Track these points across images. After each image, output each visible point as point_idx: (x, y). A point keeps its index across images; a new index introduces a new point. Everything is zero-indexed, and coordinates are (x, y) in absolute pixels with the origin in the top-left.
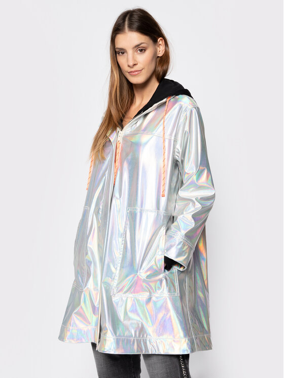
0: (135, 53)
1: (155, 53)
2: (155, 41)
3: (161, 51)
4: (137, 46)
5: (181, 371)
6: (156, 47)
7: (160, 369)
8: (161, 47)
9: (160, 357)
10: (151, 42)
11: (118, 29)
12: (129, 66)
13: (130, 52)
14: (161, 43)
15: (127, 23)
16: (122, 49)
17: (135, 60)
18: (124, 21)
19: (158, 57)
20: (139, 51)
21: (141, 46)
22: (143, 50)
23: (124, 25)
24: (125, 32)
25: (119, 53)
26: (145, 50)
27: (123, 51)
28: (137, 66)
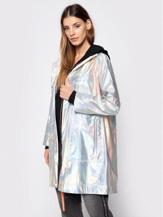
0: (74, 28)
1: (86, 28)
2: (85, 21)
3: (89, 27)
4: (75, 24)
5: (103, 204)
6: (86, 24)
7: (91, 203)
8: (89, 24)
9: (91, 196)
10: (83, 21)
11: (64, 16)
12: (71, 35)
13: (71, 28)
14: (89, 22)
15: (69, 12)
16: (67, 26)
17: (74, 32)
18: (67, 11)
19: (88, 30)
20: (76, 27)
21: (77, 24)
22: (78, 26)
23: (67, 13)
24: (68, 17)
25: (65, 29)
26: (79, 26)
27: (68, 28)
28: (75, 35)
